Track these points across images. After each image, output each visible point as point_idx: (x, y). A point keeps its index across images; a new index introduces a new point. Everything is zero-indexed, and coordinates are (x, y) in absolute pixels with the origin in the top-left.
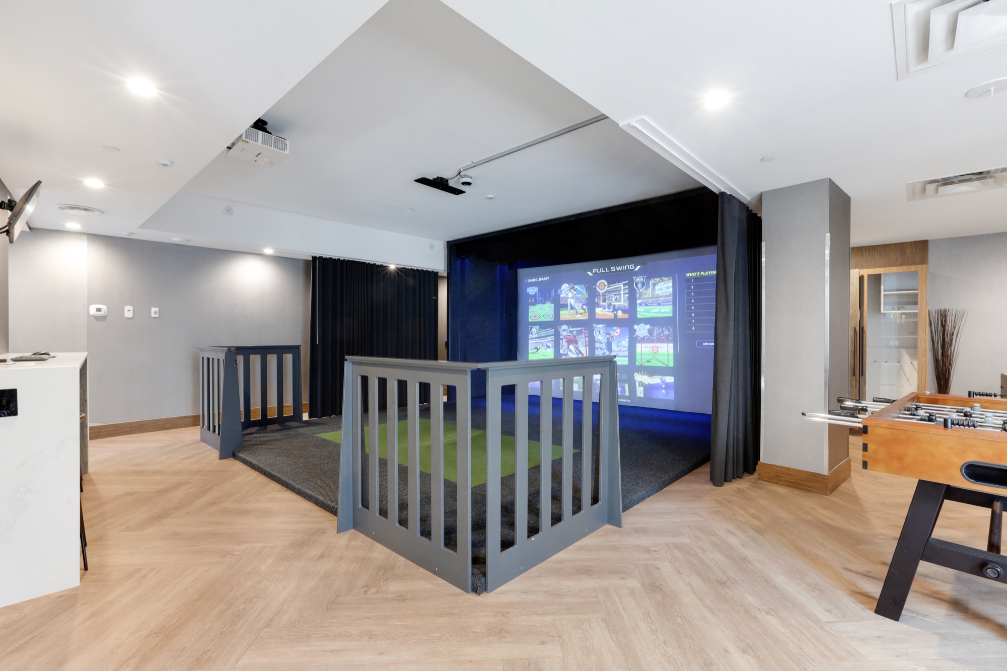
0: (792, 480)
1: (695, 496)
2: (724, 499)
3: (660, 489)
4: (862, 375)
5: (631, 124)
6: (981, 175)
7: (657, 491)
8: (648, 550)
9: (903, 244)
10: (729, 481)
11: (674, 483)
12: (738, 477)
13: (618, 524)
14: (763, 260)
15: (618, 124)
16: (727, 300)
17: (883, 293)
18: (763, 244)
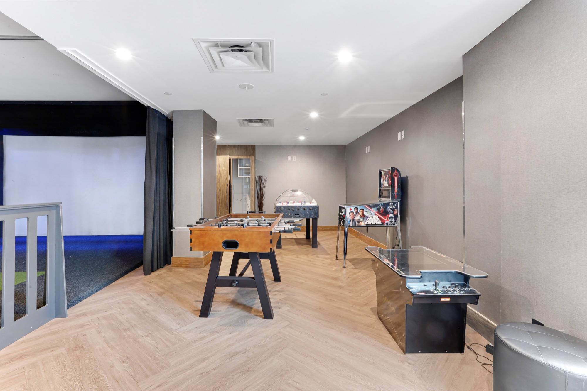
0: (188, 264)
1: (130, 284)
2: (147, 282)
3: (107, 284)
4: (231, 207)
5: (66, 51)
6: (261, 121)
7: (105, 287)
8: (82, 326)
9: (247, 145)
10: (155, 271)
11: (120, 279)
12: (160, 268)
13: (64, 316)
14: (173, 146)
15: (57, 48)
16: (151, 168)
17: (238, 168)
18: (173, 139)
